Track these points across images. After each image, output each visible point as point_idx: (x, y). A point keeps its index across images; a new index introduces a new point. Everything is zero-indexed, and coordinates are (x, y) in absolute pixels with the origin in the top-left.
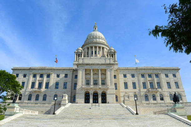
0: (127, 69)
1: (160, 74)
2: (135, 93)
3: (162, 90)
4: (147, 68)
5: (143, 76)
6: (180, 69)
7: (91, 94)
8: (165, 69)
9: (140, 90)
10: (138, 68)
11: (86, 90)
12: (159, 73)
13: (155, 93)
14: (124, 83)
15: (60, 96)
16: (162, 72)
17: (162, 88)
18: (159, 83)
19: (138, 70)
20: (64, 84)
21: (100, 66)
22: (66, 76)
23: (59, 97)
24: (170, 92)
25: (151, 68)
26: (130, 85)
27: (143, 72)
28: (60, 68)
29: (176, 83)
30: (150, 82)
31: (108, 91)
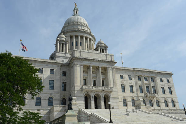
0: (124, 69)
1: (156, 77)
2: (133, 97)
3: (158, 95)
4: (144, 70)
5: (139, 79)
6: (173, 74)
7: (93, 97)
8: (160, 73)
9: (137, 94)
10: (135, 69)
11: (86, 93)
12: (154, 77)
13: (152, 98)
14: (121, 86)
15: (46, 100)
16: (157, 75)
17: (158, 93)
18: (154, 88)
19: (135, 71)
20: (50, 82)
21: (101, 64)
22: (52, 71)
23: (44, 101)
24: (165, 98)
25: (148, 70)
26: (127, 88)
27: (139, 74)
28: (43, 60)
29: (170, 89)
30: (146, 86)
31: (111, 94)
